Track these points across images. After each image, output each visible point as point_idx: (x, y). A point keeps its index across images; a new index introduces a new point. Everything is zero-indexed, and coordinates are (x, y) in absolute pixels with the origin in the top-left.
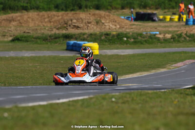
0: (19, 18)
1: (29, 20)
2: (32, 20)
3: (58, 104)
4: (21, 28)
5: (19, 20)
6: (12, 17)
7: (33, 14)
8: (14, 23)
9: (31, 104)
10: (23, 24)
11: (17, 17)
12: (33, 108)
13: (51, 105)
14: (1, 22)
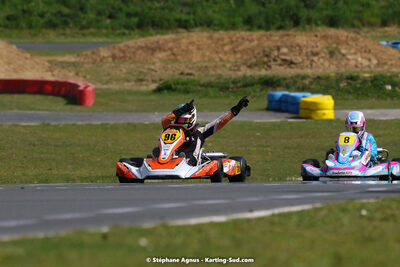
0: (171, 45)
1: (191, 47)
2: (199, 48)
3: (249, 221)
4: (175, 65)
5: (171, 49)
6: (158, 42)
7: (199, 36)
8: (161, 55)
9: (194, 221)
10: (179, 57)
11: (167, 42)
12: (199, 228)
13: (236, 223)
14: (134, 53)
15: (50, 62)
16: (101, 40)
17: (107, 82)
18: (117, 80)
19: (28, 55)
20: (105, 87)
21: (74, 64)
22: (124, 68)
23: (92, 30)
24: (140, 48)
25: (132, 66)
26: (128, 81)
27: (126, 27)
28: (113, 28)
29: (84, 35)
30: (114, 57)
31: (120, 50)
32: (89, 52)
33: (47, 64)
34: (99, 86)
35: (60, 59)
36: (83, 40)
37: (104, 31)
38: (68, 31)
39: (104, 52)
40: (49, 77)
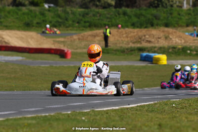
3: (127, 108)
5: (102, 36)
6: (97, 33)
8: (98, 38)
9: (105, 109)
11: (100, 33)
12: (107, 112)
13: (122, 109)
14: (87, 37)
15: (54, 41)
16: (73, 32)
17: (77, 49)
18: (80, 48)
19: (45, 38)
20: (75, 51)
21: (63, 42)
22: (83, 43)
23: (71, 28)
24: (90, 35)
25: (87, 43)
26: (85, 48)
27: (84, 27)
28: (79, 27)
29: (67, 30)
30: (79, 39)
31: (82, 36)
32: (69, 37)
33: (52, 42)
34: (73, 50)
35: (58, 40)
36: (67, 32)
37: (75, 28)
38: (61, 28)
39: (75, 37)
40: (53, 47)
